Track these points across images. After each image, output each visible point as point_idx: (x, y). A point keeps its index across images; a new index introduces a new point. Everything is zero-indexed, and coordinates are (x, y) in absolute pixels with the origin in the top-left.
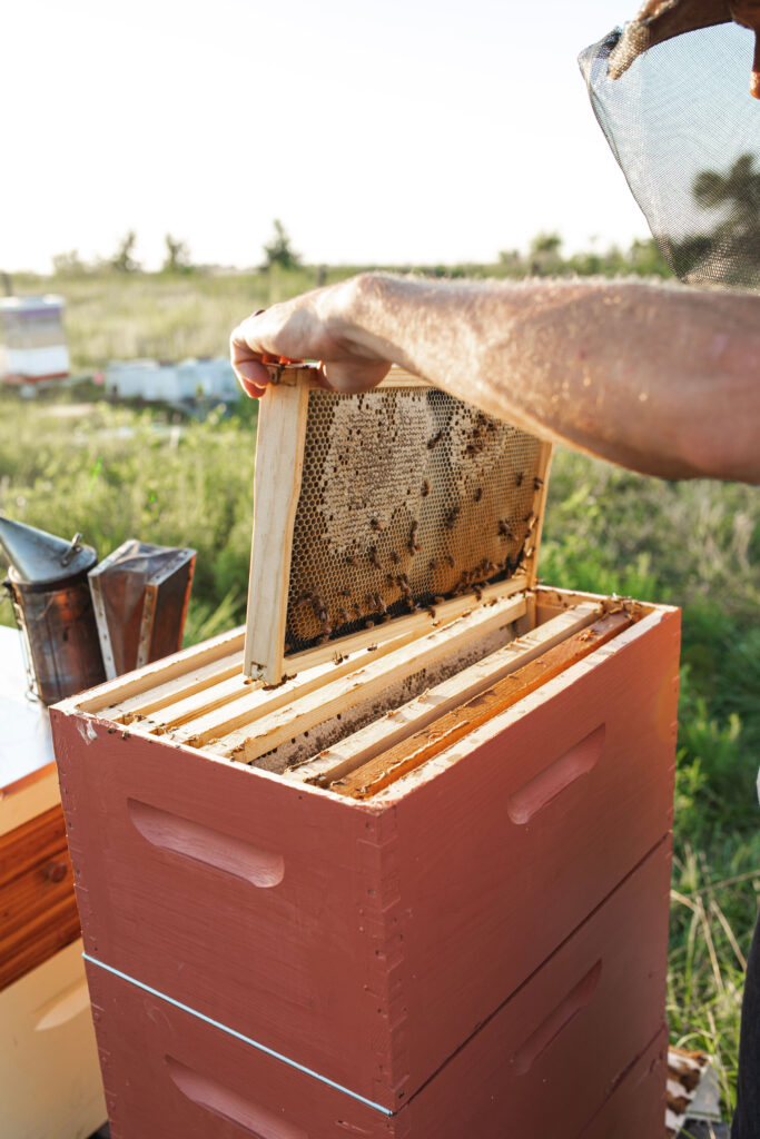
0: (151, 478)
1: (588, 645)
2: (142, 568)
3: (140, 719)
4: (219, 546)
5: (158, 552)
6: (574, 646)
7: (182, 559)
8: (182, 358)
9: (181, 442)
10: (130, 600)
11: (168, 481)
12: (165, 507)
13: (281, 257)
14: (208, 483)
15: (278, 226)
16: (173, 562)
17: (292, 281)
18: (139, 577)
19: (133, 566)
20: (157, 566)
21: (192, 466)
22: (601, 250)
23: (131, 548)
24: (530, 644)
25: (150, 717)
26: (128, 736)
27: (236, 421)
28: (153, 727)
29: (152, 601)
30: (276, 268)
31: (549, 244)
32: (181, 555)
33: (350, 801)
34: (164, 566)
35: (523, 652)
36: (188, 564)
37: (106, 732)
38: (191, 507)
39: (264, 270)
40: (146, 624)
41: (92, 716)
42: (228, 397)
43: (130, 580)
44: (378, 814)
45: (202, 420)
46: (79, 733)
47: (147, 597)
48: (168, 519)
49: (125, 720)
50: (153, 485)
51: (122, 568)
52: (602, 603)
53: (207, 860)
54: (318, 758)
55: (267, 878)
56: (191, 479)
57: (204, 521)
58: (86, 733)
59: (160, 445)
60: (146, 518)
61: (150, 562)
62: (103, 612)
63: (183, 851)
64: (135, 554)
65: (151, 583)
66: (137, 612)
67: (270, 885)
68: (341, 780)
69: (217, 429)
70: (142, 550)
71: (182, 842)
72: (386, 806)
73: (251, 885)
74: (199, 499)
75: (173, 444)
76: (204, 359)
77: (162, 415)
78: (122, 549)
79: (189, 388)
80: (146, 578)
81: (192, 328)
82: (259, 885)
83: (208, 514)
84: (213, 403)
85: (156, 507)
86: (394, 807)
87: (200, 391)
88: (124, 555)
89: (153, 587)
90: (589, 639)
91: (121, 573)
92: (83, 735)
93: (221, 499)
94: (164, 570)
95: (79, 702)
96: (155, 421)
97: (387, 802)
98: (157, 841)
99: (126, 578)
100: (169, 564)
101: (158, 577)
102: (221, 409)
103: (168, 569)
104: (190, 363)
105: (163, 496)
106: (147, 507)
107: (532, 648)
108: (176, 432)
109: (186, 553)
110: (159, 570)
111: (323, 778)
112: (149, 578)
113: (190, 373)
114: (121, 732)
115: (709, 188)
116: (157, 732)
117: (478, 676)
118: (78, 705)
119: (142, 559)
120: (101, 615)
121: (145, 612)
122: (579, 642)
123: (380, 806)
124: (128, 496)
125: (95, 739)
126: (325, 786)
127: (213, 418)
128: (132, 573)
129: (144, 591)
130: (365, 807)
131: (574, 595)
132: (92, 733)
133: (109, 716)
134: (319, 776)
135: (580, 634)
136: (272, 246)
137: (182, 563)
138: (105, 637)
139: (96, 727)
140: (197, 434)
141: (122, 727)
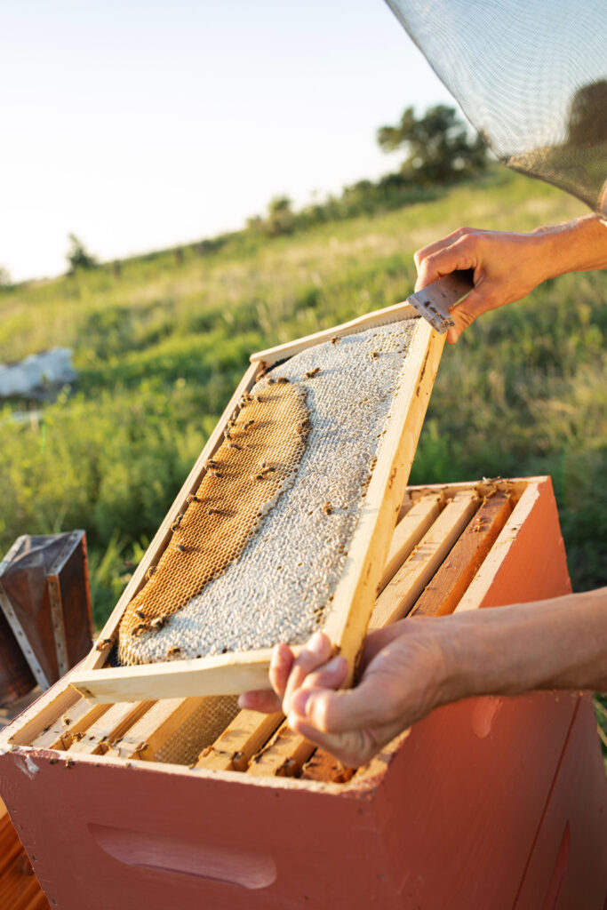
0: (23, 458)
1: (484, 535)
2: (39, 560)
3: (79, 737)
4: (93, 500)
5: (50, 542)
6: (471, 540)
7: (73, 542)
8: (23, 357)
9: (41, 423)
10: (35, 595)
11: (38, 458)
12: (42, 479)
13: (81, 261)
14: (71, 450)
15: (73, 238)
16: (66, 547)
17: (95, 278)
18: (39, 570)
19: (30, 562)
20: (52, 555)
21: (54, 440)
22: (321, 200)
23: (24, 543)
24: (430, 549)
25: (90, 732)
26: (72, 764)
27: (81, 396)
28: (94, 745)
29: (56, 589)
30: (80, 272)
31: (282, 205)
32: (72, 538)
33: (333, 788)
34: (59, 553)
35: (428, 559)
36: (81, 544)
37: (50, 765)
38: (63, 474)
39: (71, 274)
40: (56, 611)
41: (29, 748)
42: (68, 379)
43: (30, 577)
44: (369, 798)
45: (53, 401)
46: (20, 769)
47: (50, 587)
48: (46, 488)
49: (65, 745)
50: (27, 464)
51: (20, 567)
52: (476, 489)
53: (189, 870)
54: (278, 738)
55: (259, 879)
56: (56, 452)
57: (76, 483)
58: (27, 768)
59: (25, 429)
60: (27, 492)
61: (44, 554)
62: (13, 612)
63: (159, 864)
64: (28, 550)
65: (51, 575)
66: (45, 603)
67: (263, 884)
68: (312, 760)
69: (67, 405)
70: (34, 543)
71: (156, 856)
72: (374, 785)
73: (241, 887)
74: (67, 466)
75: (34, 428)
76: (42, 353)
77: (21, 405)
78: (15, 547)
79: (35, 379)
80: (45, 571)
81: (26, 332)
82: (251, 886)
83: (78, 476)
84: (58, 386)
85: (33, 480)
86: (383, 783)
87: (45, 379)
88: (18, 553)
89: (54, 577)
90: (482, 529)
91: (20, 571)
92: (24, 770)
93: (85, 462)
94: (60, 557)
95: (11, 735)
96: (14, 411)
97: (374, 779)
98: (128, 860)
99: (26, 576)
100: (64, 551)
101: (56, 566)
102: (67, 390)
103: (63, 556)
104: (31, 359)
105: (37, 471)
106: (27, 484)
107: (434, 552)
108: (34, 417)
109: (76, 535)
110: (56, 558)
111: (292, 763)
112: (48, 569)
113: (34, 367)
114: (64, 762)
115: (388, 137)
116: (101, 751)
117: (397, 596)
118: (12, 738)
119: (37, 553)
120: (11, 614)
121: (52, 602)
122: (474, 534)
123: (367, 786)
124: (8, 478)
125: (38, 772)
126: (297, 774)
127: (62, 398)
128: (30, 569)
129: (46, 583)
130: (352, 793)
131: (447, 488)
132: (33, 768)
133: (45, 744)
134: (287, 761)
135: (470, 525)
136: (72, 255)
137: (75, 546)
138: (20, 634)
139: (35, 760)
140: (52, 413)
141: (63, 755)
